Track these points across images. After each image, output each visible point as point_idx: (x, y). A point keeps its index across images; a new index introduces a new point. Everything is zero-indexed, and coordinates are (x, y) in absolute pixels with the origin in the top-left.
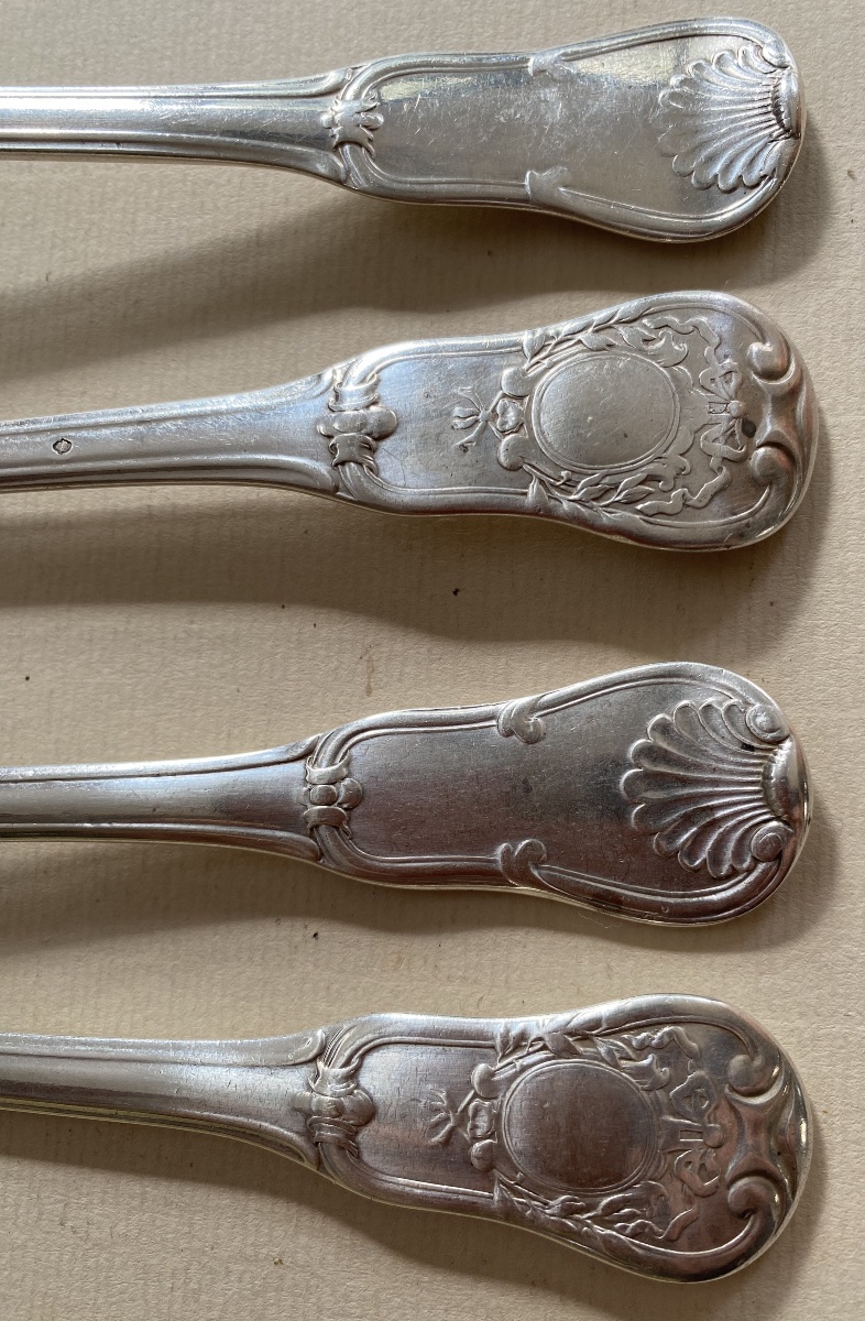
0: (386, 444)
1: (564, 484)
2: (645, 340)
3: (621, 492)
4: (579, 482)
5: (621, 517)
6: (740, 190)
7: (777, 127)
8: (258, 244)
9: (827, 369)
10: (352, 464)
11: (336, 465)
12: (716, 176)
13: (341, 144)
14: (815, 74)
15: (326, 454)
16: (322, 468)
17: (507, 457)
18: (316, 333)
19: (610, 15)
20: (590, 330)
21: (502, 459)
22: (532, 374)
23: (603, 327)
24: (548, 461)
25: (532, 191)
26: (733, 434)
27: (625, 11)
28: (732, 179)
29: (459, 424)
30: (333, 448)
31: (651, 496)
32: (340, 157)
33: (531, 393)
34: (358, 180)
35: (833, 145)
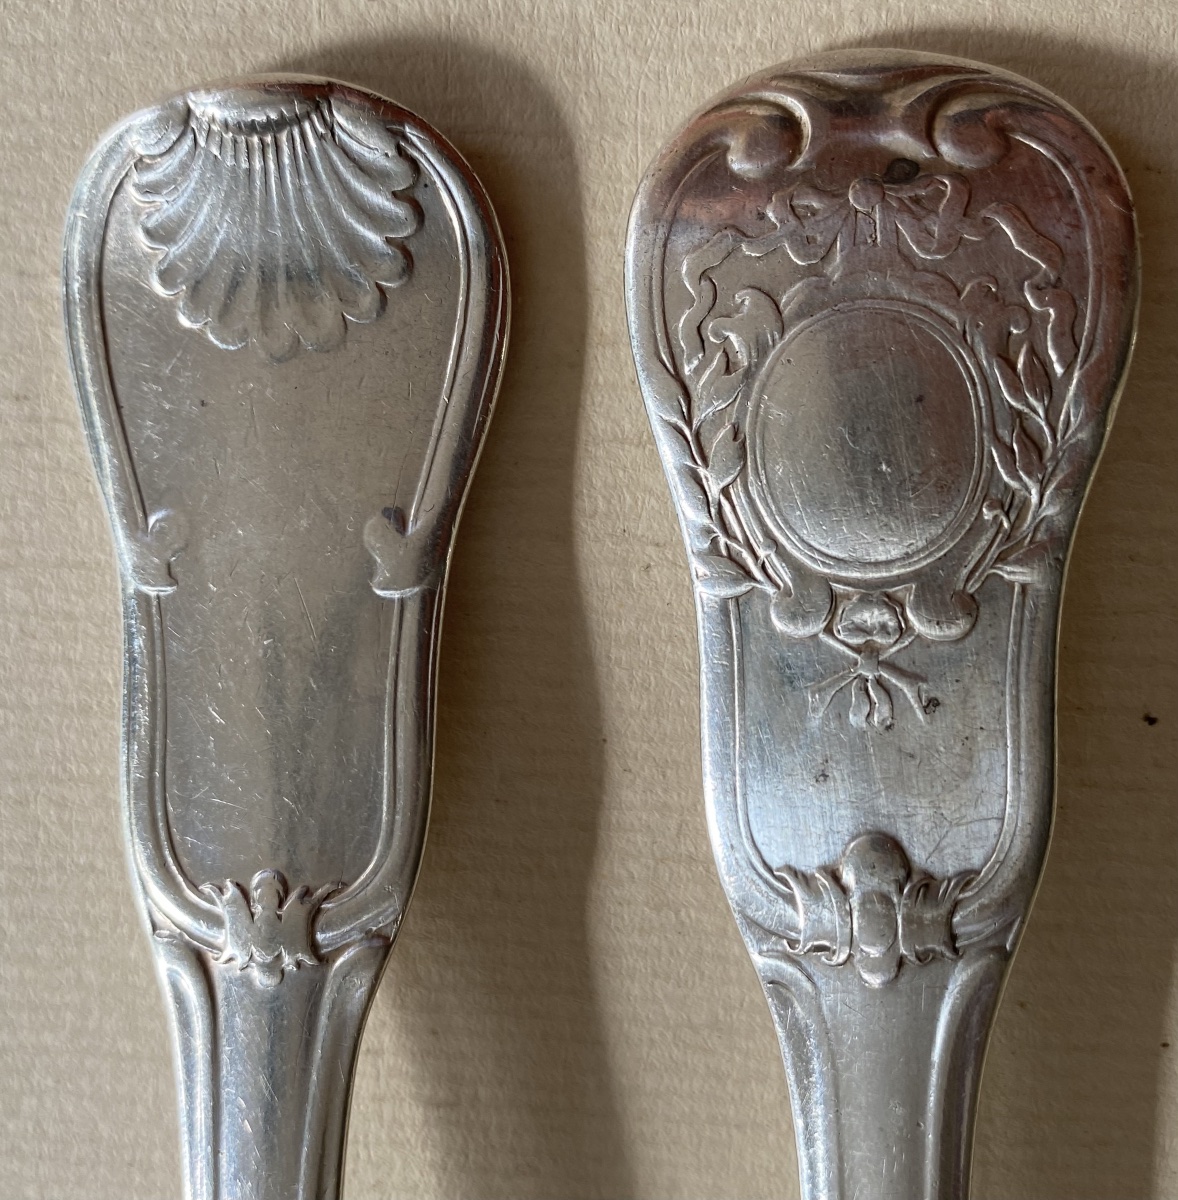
0: (919, 855)
1: (1007, 515)
2: (728, 371)
3: (1029, 405)
4: (1006, 486)
5: (1077, 404)
6: (421, 196)
7: (307, 126)
8: (452, 1105)
9: (750, 34)
10: (956, 919)
11: (955, 951)
12: (388, 241)
13: (314, 948)
14: (178, 64)
15: (934, 968)
16: (959, 979)
17: (951, 622)
18: (636, 991)
19: (41, 446)
20: (702, 471)
21: (954, 631)
22: (785, 576)
23: (696, 446)
24: (964, 547)
25: (414, 586)
26: (916, 200)
27: (34, 419)
28: (399, 210)
29: (882, 712)
30: (923, 958)
31: (1038, 349)
32: (339, 951)
33: (826, 580)
34: (382, 917)
35: (316, 26)
